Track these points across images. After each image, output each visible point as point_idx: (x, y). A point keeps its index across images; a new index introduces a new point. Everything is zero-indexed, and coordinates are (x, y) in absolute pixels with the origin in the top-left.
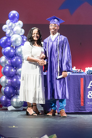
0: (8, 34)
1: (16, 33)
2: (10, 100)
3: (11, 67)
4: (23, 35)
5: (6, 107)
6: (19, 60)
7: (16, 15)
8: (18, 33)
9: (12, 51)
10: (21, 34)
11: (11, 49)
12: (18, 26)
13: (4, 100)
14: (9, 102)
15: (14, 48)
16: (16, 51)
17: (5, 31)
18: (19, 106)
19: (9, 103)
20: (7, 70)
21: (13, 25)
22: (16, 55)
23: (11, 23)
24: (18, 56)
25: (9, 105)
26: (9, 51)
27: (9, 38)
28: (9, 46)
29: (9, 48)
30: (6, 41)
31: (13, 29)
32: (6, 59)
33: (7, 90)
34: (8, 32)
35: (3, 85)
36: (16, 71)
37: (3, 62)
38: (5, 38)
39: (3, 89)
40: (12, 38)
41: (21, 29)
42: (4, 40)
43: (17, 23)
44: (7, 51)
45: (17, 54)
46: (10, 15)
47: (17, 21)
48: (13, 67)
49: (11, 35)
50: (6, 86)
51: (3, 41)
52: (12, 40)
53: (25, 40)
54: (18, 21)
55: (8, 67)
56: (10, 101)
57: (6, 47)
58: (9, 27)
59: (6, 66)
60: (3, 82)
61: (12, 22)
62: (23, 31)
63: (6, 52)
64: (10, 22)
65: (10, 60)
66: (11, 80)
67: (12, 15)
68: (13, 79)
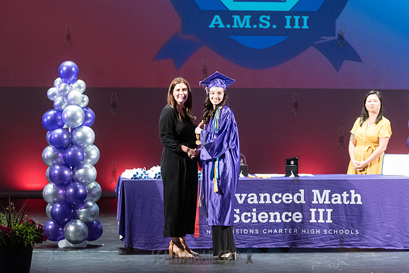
0: (58, 105)
1: (72, 102)
2: (63, 228)
3: (63, 167)
4: (87, 107)
5: (55, 242)
6: (79, 154)
7: (73, 69)
8: (77, 103)
9: (65, 136)
10: (82, 106)
11: (63, 134)
12: (77, 90)
13: (52, 229)
14: (61, 233)
15: (70, 131)
16: (72, 137)
17: (52, 99)
18: (81, 239)
19: (60, 235)
20: (56, 172)
21: (68, 88)
22: (72, 144)
23: (64, 84)
24: (77, 145)
25: (61, 237)
26: (60, 137)
27: (60, 112)
28: (61, 127)
29: (59, 131)
30: (55, 117)
31: (67, 96)
32: (54, 152)
33: (57, 210)
34: (58, 100)
35: (50, 200)
36: (74, 173)
37: (49, 158)
38: (52, 113)
39: (49, 208)
40: (66, 112)
41: (83, 95)
42: (51, 115)
43: (75, 85)
44: (56, 136)
45: (75, 142)
46: (62, 69)
47: (74, 81)
48: (68, 167)
49: (63, 107)
50: (55, 202)
51: (49, 118)
52: (66, 116)
53: (89, 115)
54: (77, 80)
55: (58, 167)
56: (62, 231)
57: (53, 130)
58: (60, 92)
59: (54, 165)
60: (48, 194)
61: (65, 82)
62: (86, 98)
63: (55, 138)
64: (61, 83)
65: (63, 153)
66: (64, 190)
67: (65, 69)
68: (69, 190)
